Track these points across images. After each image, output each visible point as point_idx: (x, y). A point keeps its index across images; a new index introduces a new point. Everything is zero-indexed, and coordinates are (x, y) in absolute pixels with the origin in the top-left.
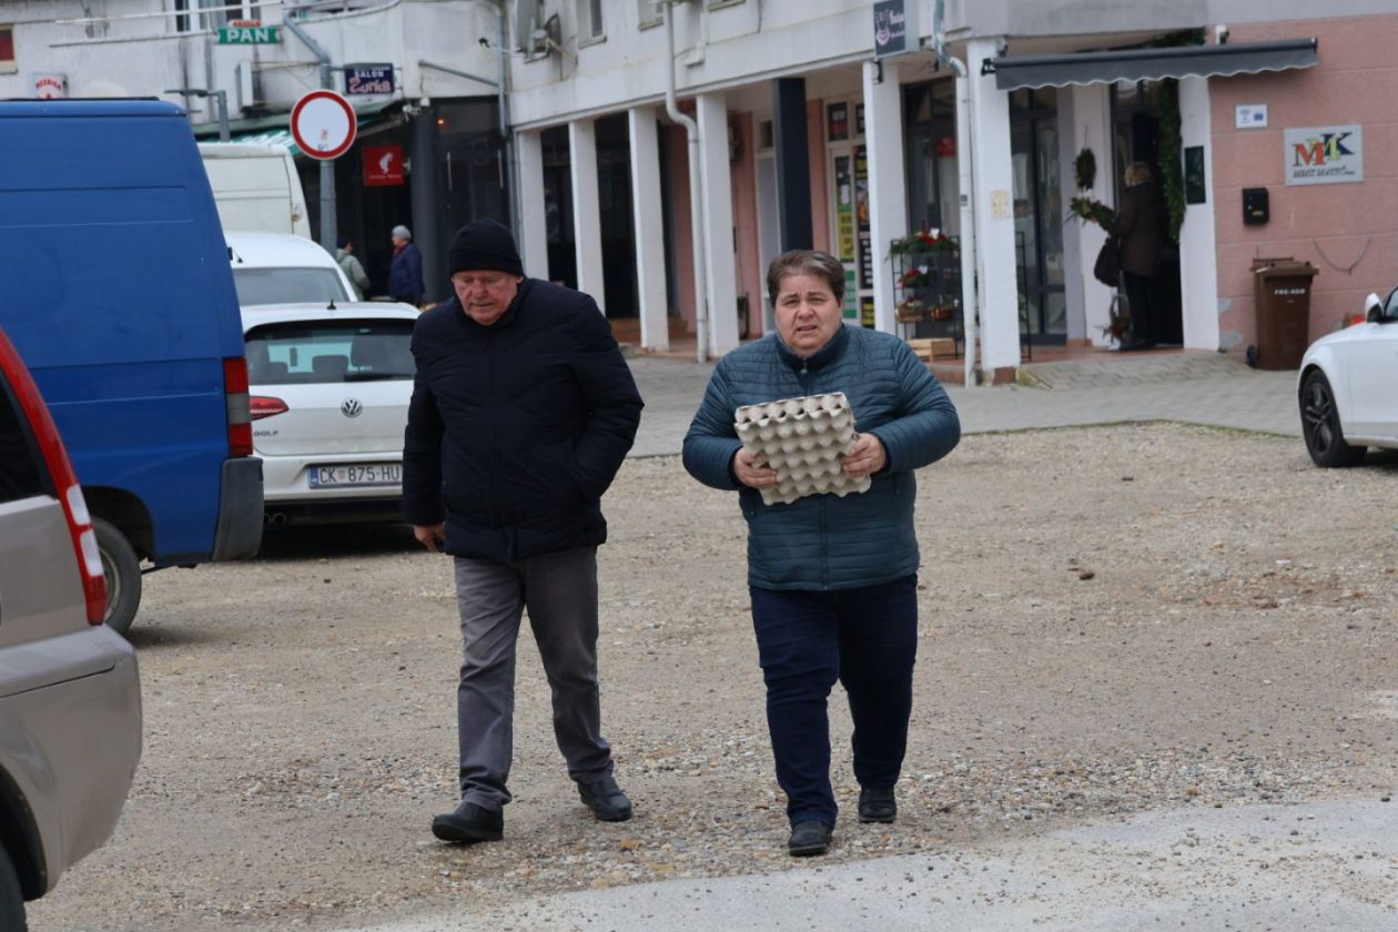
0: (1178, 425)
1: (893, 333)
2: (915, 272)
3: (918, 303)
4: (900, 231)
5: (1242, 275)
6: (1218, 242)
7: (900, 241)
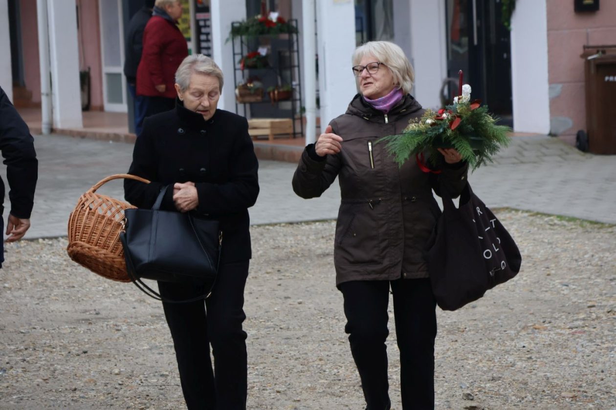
0: (526, 215)
1: (232, 110)
2: (254, 53)
3: (255, 85)
4: (240, 14)
5: (572, 60)
6: (550, 29)
7: (240, 23)
